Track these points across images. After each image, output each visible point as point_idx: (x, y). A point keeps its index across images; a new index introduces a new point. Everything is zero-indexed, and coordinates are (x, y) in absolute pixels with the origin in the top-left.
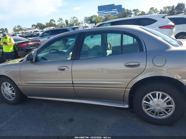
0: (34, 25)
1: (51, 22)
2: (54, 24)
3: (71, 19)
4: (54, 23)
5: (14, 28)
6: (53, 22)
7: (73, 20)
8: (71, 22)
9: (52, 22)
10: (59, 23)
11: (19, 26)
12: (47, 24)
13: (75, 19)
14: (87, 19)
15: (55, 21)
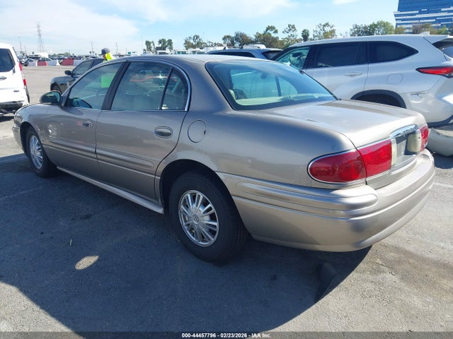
0: (228, 37)
1: (268, 31)
2: (273, 38)
3: (318, 30)
4: (274, 35)
5: (186, 41)
6: (271, 32)
7: (322, 32)
8: (314, 36)
9: (269, 33)
10: (286, 35)
11: (197, 37)
12: (258, 36)
13: (327, 29)
14: (358, 31)
15: (276, 32)
